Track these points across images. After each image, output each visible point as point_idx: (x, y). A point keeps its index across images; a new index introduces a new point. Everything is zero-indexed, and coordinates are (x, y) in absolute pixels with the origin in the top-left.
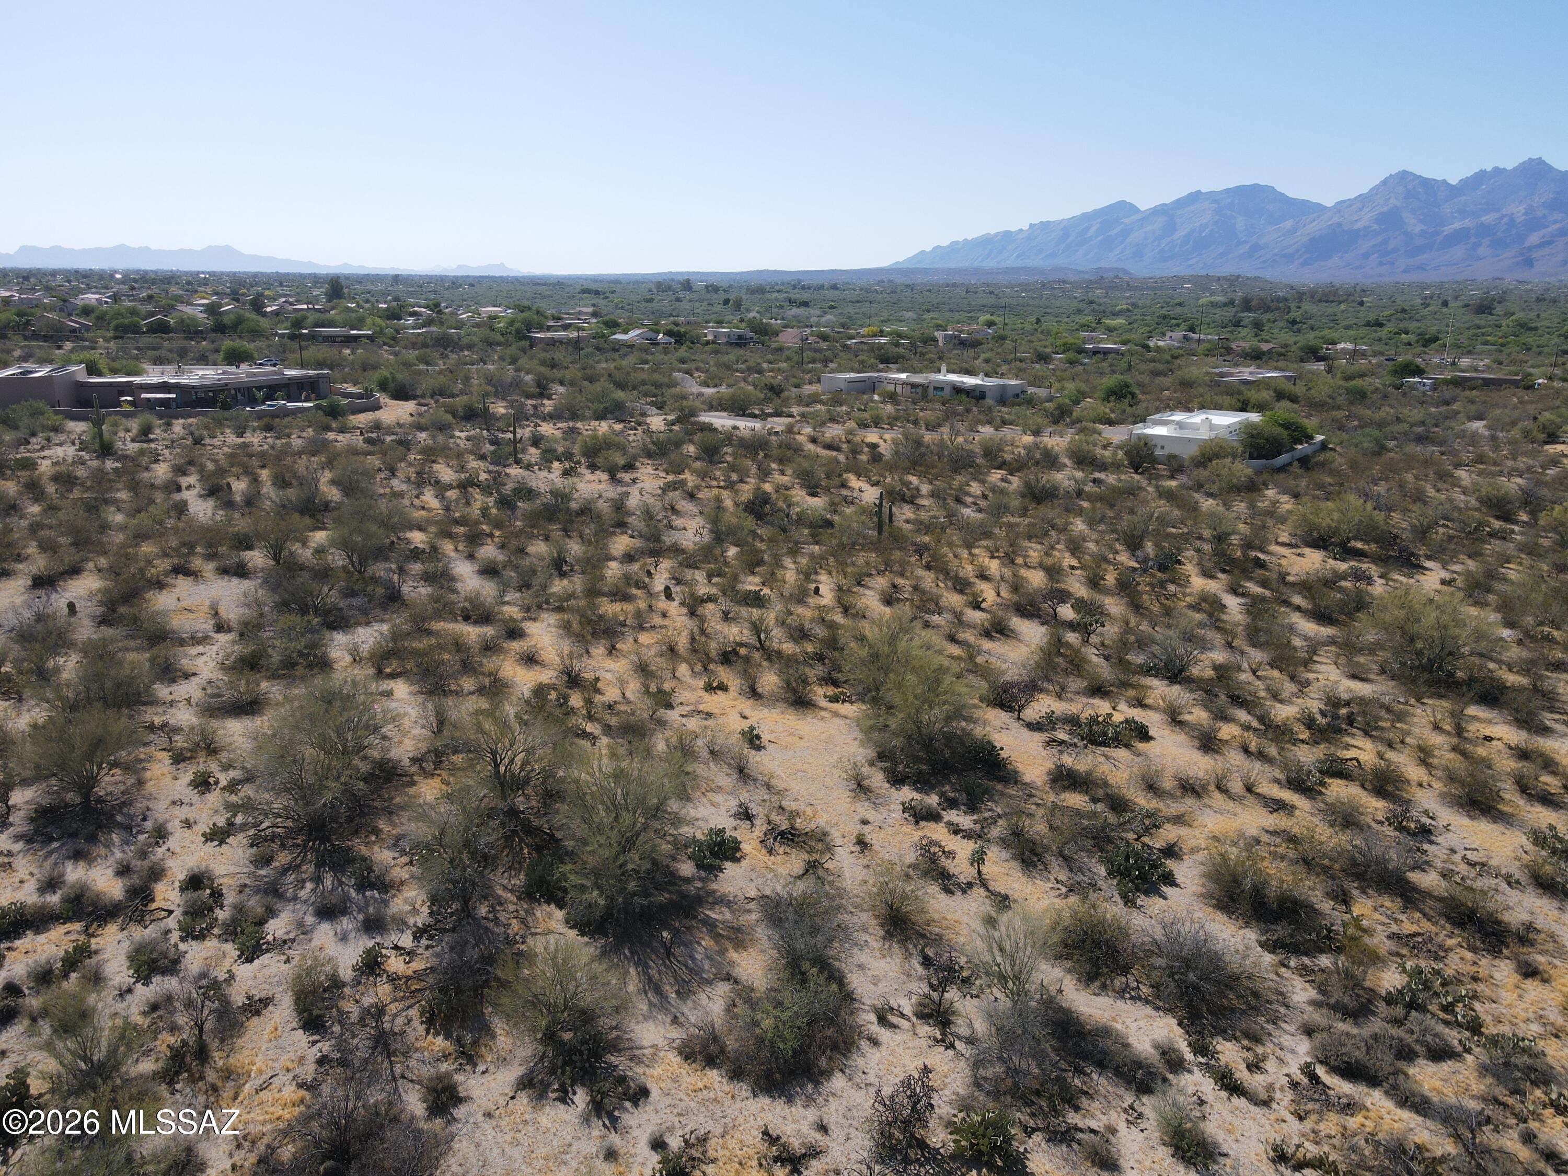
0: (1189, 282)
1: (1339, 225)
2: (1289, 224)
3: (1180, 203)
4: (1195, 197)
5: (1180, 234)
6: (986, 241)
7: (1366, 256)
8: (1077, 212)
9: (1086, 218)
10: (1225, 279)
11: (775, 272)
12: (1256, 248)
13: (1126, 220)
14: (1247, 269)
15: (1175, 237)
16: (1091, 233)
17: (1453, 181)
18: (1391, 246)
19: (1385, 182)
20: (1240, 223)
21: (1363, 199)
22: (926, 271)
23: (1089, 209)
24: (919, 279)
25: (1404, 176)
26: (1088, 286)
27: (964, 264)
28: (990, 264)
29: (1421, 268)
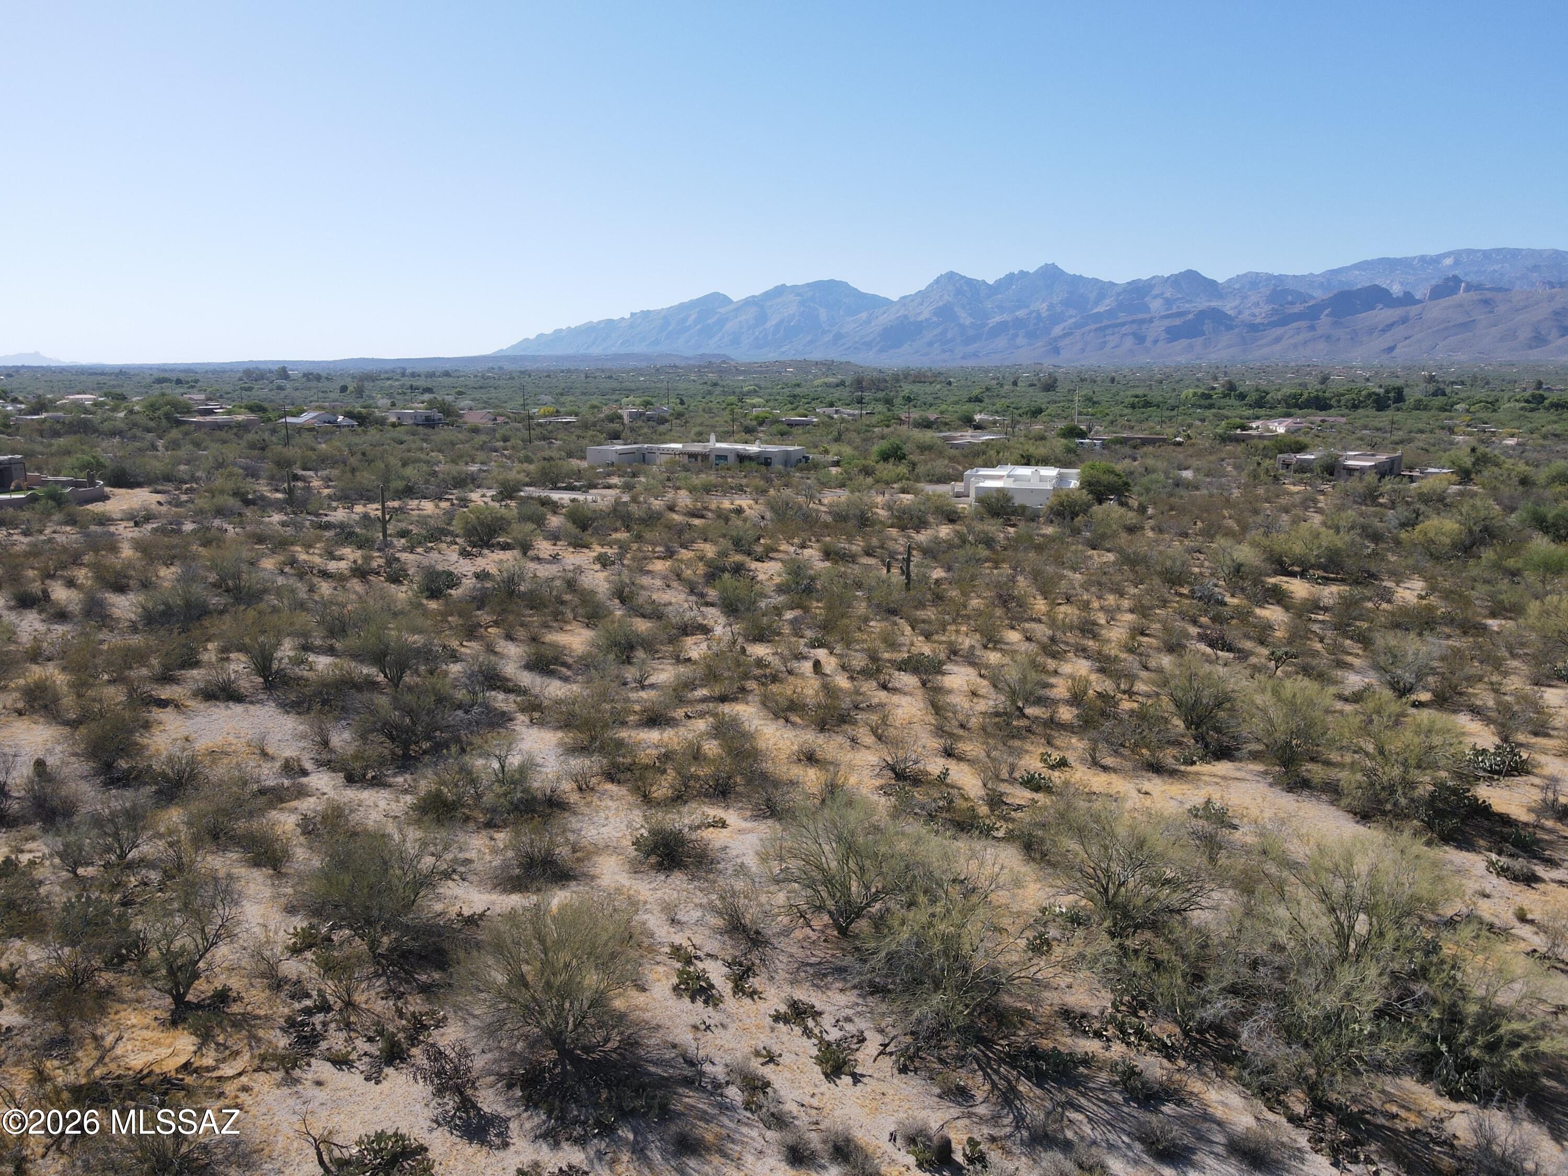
0: (790, 366)
1: (906, 317)
2: (864, 315)
3: (768, 295)
4: (780, 290)
5: (771, 323)
6: (589, 329)
7: (930, 344)
8: (676, 302)
9: (683, 308)
10: (821, 363)
11: (373, 360)
12: (838, 337)
13: (723, 310)
14: (834, 355)
15: (768, 325)
16: (690, 321)
17: (991, 281)
18: (949, 336)
19: (937, 281)
20: (823, 313)
21: (922, 296)
22: (535, 358)
23: (686, 299)
24: (529, 366)
25: (951, 276)
26: (700, 370)
27: (570, 351)
28: (596, 351)
29: (975, 355)
